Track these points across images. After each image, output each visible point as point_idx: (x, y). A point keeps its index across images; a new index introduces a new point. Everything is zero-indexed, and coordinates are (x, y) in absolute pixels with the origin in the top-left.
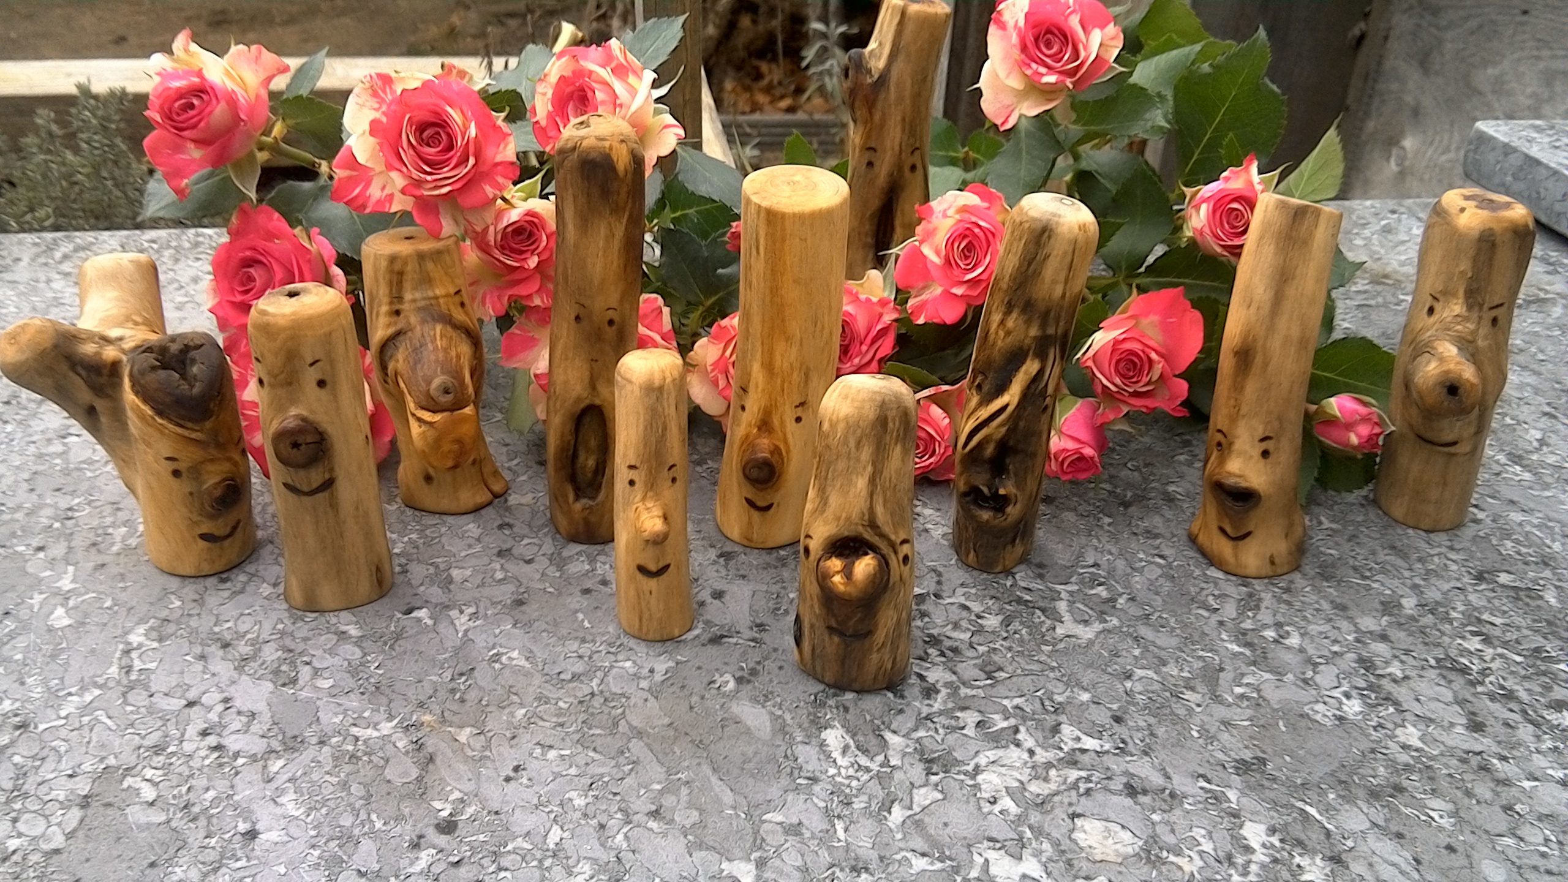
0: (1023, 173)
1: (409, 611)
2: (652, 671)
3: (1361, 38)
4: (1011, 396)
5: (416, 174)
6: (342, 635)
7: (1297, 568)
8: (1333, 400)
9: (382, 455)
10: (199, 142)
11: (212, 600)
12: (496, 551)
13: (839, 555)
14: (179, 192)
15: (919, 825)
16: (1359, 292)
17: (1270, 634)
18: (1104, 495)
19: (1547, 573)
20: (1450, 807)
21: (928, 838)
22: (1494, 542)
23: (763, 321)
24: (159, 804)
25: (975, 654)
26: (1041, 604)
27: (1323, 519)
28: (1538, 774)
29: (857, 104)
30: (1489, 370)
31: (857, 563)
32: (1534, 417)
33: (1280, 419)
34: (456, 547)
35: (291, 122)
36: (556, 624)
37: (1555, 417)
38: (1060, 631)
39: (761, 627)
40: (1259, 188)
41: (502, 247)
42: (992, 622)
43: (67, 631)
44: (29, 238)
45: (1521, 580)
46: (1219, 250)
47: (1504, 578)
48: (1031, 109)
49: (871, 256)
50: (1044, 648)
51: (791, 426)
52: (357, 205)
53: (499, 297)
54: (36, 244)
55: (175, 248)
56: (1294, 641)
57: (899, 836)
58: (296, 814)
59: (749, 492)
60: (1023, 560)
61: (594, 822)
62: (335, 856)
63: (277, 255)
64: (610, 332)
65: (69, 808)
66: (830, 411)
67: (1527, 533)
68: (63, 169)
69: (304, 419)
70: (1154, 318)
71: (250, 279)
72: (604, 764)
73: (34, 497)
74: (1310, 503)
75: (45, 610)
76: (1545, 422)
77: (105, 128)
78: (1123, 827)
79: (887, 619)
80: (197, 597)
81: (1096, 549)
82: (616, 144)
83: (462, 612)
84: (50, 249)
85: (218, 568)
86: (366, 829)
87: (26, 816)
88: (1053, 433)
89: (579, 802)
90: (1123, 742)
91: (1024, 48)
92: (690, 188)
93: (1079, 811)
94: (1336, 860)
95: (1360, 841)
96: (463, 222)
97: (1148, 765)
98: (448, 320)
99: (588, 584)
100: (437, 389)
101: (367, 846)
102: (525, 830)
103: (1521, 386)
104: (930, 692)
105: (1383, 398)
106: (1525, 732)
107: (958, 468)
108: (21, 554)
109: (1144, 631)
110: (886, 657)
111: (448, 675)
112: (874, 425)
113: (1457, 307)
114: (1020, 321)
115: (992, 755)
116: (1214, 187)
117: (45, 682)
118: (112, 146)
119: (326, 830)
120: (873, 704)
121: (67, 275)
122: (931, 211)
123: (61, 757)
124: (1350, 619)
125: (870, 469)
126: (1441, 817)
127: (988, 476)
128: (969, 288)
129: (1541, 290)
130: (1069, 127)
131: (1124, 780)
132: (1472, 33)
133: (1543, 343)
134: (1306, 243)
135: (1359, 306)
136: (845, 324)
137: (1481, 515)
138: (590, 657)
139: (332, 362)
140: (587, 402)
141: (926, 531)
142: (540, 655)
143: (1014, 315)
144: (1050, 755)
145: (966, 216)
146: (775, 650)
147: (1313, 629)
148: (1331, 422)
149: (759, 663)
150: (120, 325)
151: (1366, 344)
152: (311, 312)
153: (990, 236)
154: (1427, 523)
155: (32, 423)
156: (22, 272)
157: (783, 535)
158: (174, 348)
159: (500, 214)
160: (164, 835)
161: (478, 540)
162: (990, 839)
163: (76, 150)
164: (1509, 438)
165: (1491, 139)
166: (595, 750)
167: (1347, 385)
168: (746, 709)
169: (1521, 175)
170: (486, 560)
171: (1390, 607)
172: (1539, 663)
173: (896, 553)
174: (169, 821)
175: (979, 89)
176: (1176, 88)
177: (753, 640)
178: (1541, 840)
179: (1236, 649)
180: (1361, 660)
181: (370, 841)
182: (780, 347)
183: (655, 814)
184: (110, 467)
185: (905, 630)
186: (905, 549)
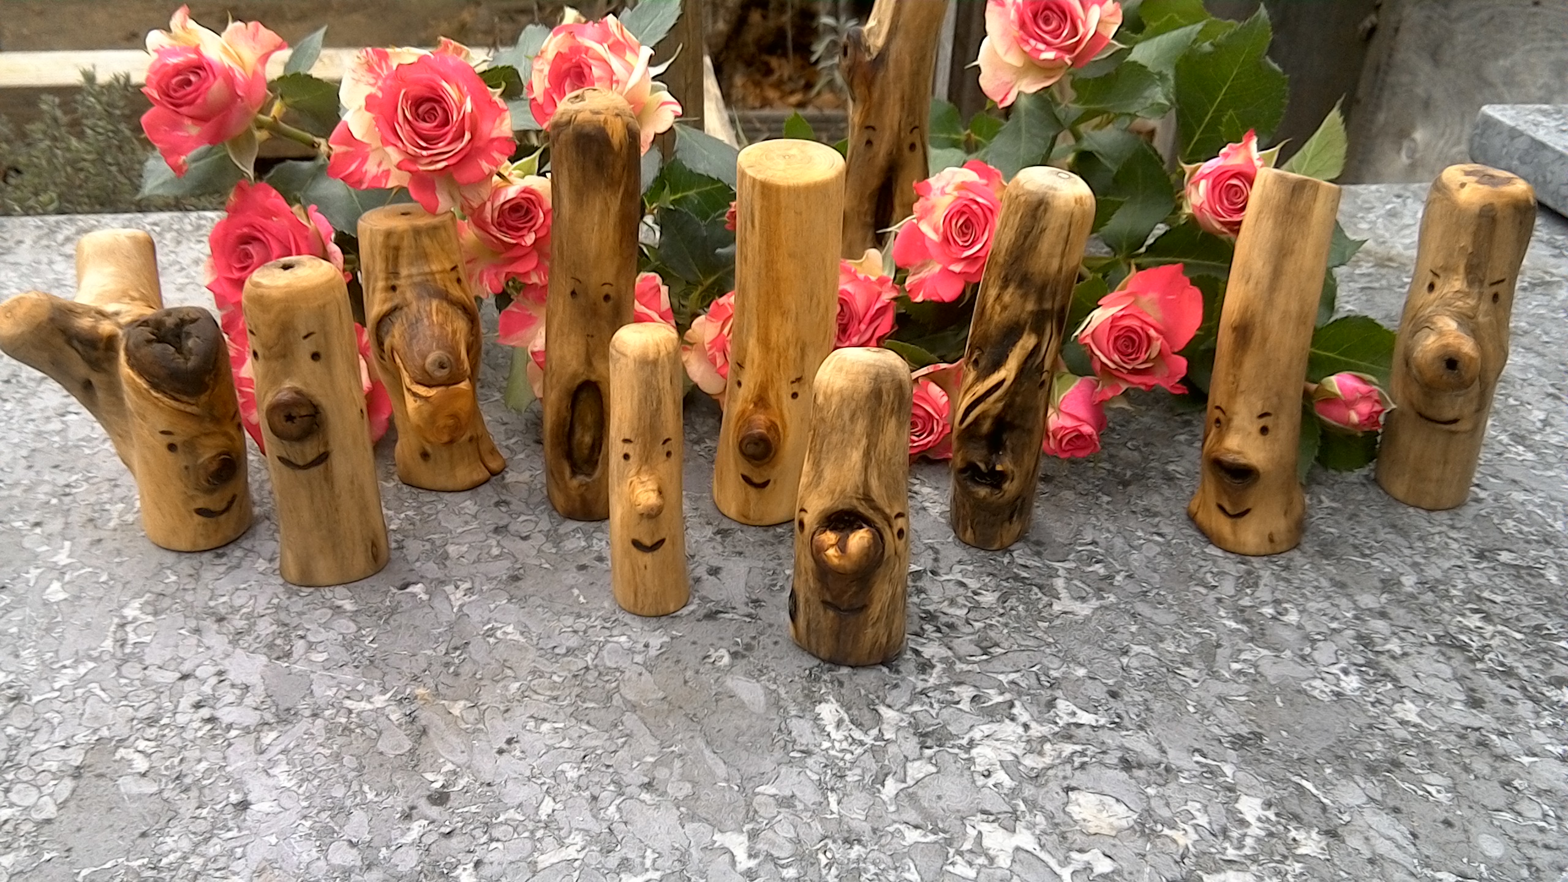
0: (1022, 151)
1: (405, 586)
2: (646, 646)
3: (1372, 31)
4: (1008, 372)
5: (411, 149)
6: (338, 610)
7: (1296, 546)
8: (1333, 378)
9: (380, 432)
10: (197, 119)
11: (208, 575)
12: (492, 527)
13: (833, 529)
14: (177, 169)
15: (912, 798)
16: (1363, 275)
17: (1268, 611)
18: (1103, 474)
19: (1549, 552)
20: (1448, 782)
21: (921, 810)
22: (1496, 521)
23: (759, 296)
24: (151, 775)
25: (971, 630)
26: (1037, 581)
27: (1323, 498)
28: (1537, 750)
29: (856, 81)
30: (1490, 348)
31: (851, 536)
32: (1537, 397)
33: (1278, 395)
34: (453, 523)
35: (289, 100)
36: (551, 597)
37: (1559, 398)
38: (1057, 607)
39: (756, 602)
40: (1258, 163)
41: (499, 224)
42: (989, 598)
43: (62, 605)
44: (32, 221)
45: (1523, 558)
46: (1218, 226)
47: (1505, 557)
48: (1030, 86)
49: (870, 235)
50: (1040, 624)
51: (787, 400)
52: (353, 181)
53: (496, 275)
54: (38, 227)
55: (177, 231)
56: (1293, 617)
57: (892, 809)
58: (288, 785)
59: (746, 469)
60: (1021, 538)
61: (587, 794)
62: (326, 827)
63: (274, 232)
64: (606, 308)
65: (62, 778)
66: (825, 384)
67: (1530, 512)
68: (68, 155)
69: (298, 392)
70: (1153, 296)
71: (248, 256)
72: (597, 737)
73: (32, 474)
74: (1310, 482)
75: (42, 583)
76: (1549, 403)
77: (110, 115)
78: (1118, 800)
79: (882, 593)
80: (192, 572)
81: (1095, 526)
82: (610, 118)
83: (457, 587)
84: (52, 232)
85: (215, 545)
86: (358, 800)
87: (19, 786)
88: (1050, 411)
89: (572, 774)
90: (1119, 716)
91: (1022, 25)
92: (688, 166)
93: (1073, 784)
94: (1332, 833)
95: (1356, 816)
96: (459, 199)
97: (1143, 740)
98: (444, 296)
99: (584, 561)
100: (433, 363)
101: (359, 816)
102: (517, 802)
103: (1525, 368)
104: (925, 667)
105: (1384, 376)
106: (1525, 708)
107: (955, 445)
108: (18, 530)
109: (1141, 607)
110: (881, 632)
111: (442, 649)
112: (868, 397)
113: (1458, 283)
114: (1017, 296)
115: (987, 729)
116: (1213, 163)
117: (39, 655)
118: (116, 132)
119: (318, 801)
120: (868, 678)
121: (69, 257)
122: (929, 188)
123: (54, 729)
124: (1349, 596)
125: (864, 442)
126: (1439, 792)
127: (984, 452)
128: (967, 265)
129: (1546, 273)
130: (1069, 106)
131: (1120, 754)
132: (1483, 25)
133: (1548, 325)
134: (1304, 218)
135: (1363, 289)
136: (843, 303)
137: (1482, 494)
138: (585, 632)
139: (326, 335)
140: (583, 378)
141: (924, 509)
142: (535, 629)
143: (1010, 290)
144: (1046, 730)
145: (964, 193)
146: (771, 625)
147: (1312, 606)
148: (1331, 400)
149: (754, 638)
150: (118, 300)
151: (1367, 324)
152: (305, 284)
153: (989, 212)
154: (1428, 502)
155: (31, 401)
156: (24, 254)
157: (779, 513)
158: (170, 322)
159: (497, 191)
160: (156, 805)
161: (475, 517)
162: (984, 812)
163: (81, 136)
164: (1513, 419)
165: (1498, 123)
166: (588, 723)
167: (1347, 363)
168: (741, 683)
169: (1528, 159)
170: (482, 536)
171: (1389, 584)
172: (1539, 640)
173: (890, 526)
174: (161, 792)
175: (978, 67)
176: (1177, 68)
177: (749, 616)
178: (1539, 815)
179: (1234, 625)
180: (1360, 637)
181: (362, 813)
182: (775, 322)
183: (648, 786)
184: (108, 445)
185: (900, 605)
186: (900, 523)
